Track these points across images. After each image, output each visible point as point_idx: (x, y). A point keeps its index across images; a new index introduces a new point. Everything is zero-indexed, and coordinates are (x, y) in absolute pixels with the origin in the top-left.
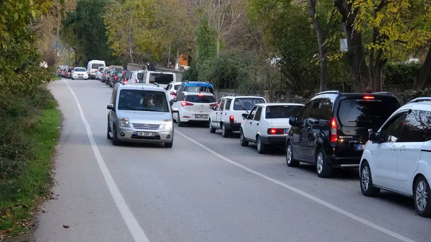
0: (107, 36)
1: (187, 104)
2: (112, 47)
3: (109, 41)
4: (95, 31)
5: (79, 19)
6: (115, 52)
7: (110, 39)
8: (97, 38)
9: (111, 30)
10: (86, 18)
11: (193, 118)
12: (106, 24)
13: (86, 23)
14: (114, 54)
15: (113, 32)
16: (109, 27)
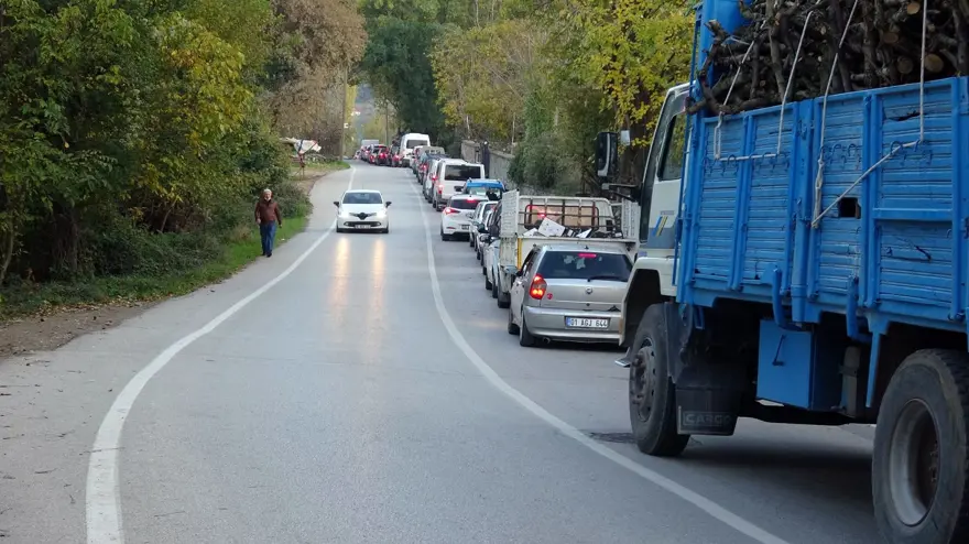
0: (437, 91)
1: (453, 211)
2: (444, 110)
3: (440, 98)
4: (418, 80)
5: (390, 58)
6: (450, 119)
7: (442, 95)
8: (423, 92)
9: (442, 80)
10: (403, 56)
11: (460, 230)
12: (434, 69)
13: (403, 66)
14: (447, 122)
15: (446, 81)
16: (440, 74)
